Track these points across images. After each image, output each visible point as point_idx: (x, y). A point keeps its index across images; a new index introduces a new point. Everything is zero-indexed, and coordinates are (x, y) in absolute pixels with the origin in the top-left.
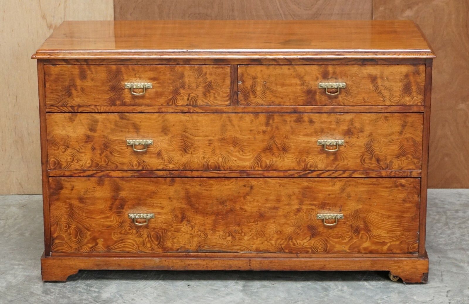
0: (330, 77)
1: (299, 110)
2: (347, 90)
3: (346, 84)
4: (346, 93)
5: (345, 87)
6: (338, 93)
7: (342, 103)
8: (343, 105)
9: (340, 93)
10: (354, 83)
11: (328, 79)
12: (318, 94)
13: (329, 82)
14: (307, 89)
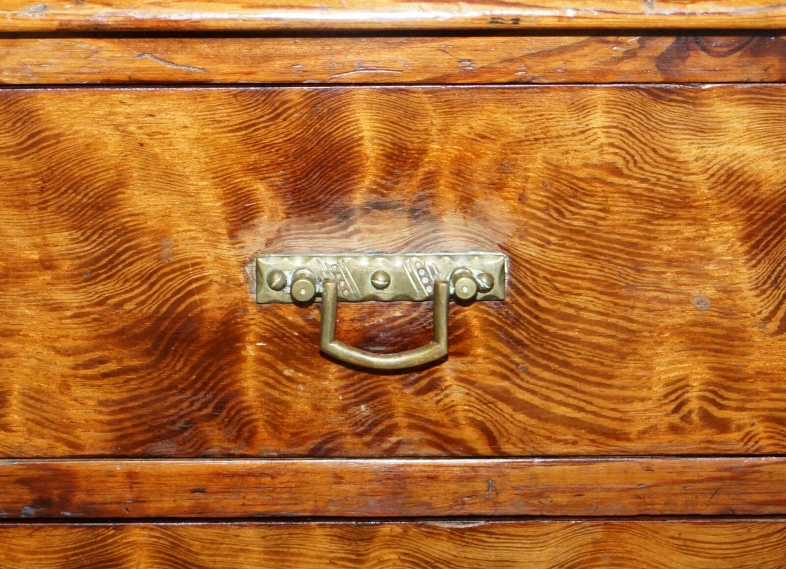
0: (358, 199)
1: (80, 497)
2: (517, 321)
3: (515, 261)
4: (516, 344)
5: (497, 291)
6: (440, 348)
7: (470, 434)
8: (482, 446)
9: (450, 343)
10: (589, 255)
11: (344, 215)
12: (250, 351)
13: (354, 242)
14: (149, 309)
